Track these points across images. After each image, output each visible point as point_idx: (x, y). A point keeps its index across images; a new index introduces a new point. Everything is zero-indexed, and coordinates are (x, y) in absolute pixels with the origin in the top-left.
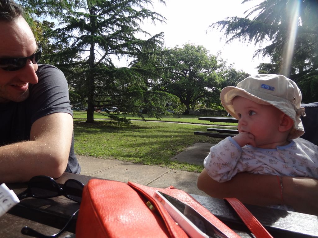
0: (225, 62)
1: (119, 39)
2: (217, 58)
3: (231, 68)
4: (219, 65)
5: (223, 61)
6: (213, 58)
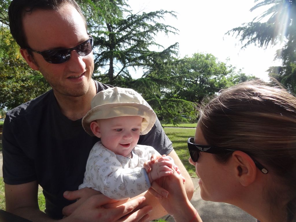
0: (234, 68)
1: (135, 53)
2: (226, 64)
3: (241, 73)
4: (228, 71)
5: (233, 67)
6: (222, 64)
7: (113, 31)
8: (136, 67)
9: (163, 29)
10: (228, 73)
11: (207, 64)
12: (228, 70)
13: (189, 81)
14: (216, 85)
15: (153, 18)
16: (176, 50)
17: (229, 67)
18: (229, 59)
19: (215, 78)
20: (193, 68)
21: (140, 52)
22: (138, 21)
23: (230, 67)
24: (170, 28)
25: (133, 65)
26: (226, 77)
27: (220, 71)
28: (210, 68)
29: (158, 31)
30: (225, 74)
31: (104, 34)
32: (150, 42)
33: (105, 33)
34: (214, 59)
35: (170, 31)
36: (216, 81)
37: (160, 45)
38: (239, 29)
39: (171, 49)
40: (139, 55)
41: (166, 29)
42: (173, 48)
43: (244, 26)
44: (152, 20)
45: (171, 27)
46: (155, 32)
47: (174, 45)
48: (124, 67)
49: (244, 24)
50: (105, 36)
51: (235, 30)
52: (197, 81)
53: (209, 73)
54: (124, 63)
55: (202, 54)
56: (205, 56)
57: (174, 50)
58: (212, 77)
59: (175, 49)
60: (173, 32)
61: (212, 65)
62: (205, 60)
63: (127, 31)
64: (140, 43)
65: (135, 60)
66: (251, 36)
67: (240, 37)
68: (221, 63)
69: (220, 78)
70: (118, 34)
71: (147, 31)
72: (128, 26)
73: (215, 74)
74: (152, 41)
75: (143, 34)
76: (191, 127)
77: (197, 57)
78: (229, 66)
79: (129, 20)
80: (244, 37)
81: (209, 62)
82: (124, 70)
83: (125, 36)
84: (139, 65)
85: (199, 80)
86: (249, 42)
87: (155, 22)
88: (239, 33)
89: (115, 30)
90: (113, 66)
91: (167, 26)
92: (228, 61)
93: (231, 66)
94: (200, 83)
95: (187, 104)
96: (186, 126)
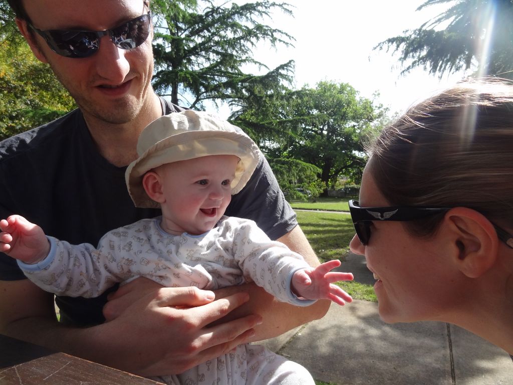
0: (387, 109)
1: (218, 75)
2: (372, 103)
4: (376, 114)
5: (384, 107)
6: (366, 103)
7: (179, 34)
8: (218, 101)
9: (267, 35)
10: (375, 118)
11: (341, 102)
12: (376, 112)
13: (309, 130)
14: (355, 139)
15: (250, 14)
16: (290, 74)
17: (377, 108)
18: (379, 94)
19: (354, 126)
20: (316, 107)
21: (226, 74)
22: (224, 19)
23: (379, 108)
24: (280, 33)
25: (214, 98)
26: (372, 124)
27: (362, 115)
28: (346, 109)
29: (258, 38)
30: (371, 119)
31: (162, 39)
32: (244, 57)
33: (165, 38)
34: (352, 92)
35: (280, 41)
36: (354, 131)
37: (262, 63)
38: (399, 40)
39: (280, 71)
40: (224, 80)
41: (272, 36)
42: (283, 69)
43: (407, 35)
44: (249, 18)
45: (282, 33)
46: (254, 39)
47: (286, 65)
48: (198, 100)
49: (407, 31)
50: (164, 43)
51: (391, 41)
52: (322, 130)
53: (344, 117)
54: (197, 92)
55: (333, 84)
56: (338, 86)
57: (286, 74)
58: (349, 125)
59: (288, 71)
60: (284, 42)
61: (349, 103)
62: (338, 94)
63: (204, 37)
64: (227, 59)
65: (216, 88)
66: (418, 54)
67: (400, 54)
68: (365, 101)
69: (362, 126)
70: (187, 40)
71: (240, 38)
72: (207, 27)
73: (354, 118)
74: (246, 55)
75: (232, 43)
76: (311, 209)
77: (325, 88)
78: (378, 106)
79: (208, 16)
80: (406, 54)
81: (344, 97)
82: (196, 105)
83: (200, 44)
84: (224, 97)
85: (327, 128)
86: (414, 63)
87: (254, 22)
88: (398, 46)
89: (182, 34)
90: (178, 98)
91: (275, 31)
92: (377, 97)
93: (382, 105)
94: (328, 133)
95: (306, 168)
96: (303, 207)
